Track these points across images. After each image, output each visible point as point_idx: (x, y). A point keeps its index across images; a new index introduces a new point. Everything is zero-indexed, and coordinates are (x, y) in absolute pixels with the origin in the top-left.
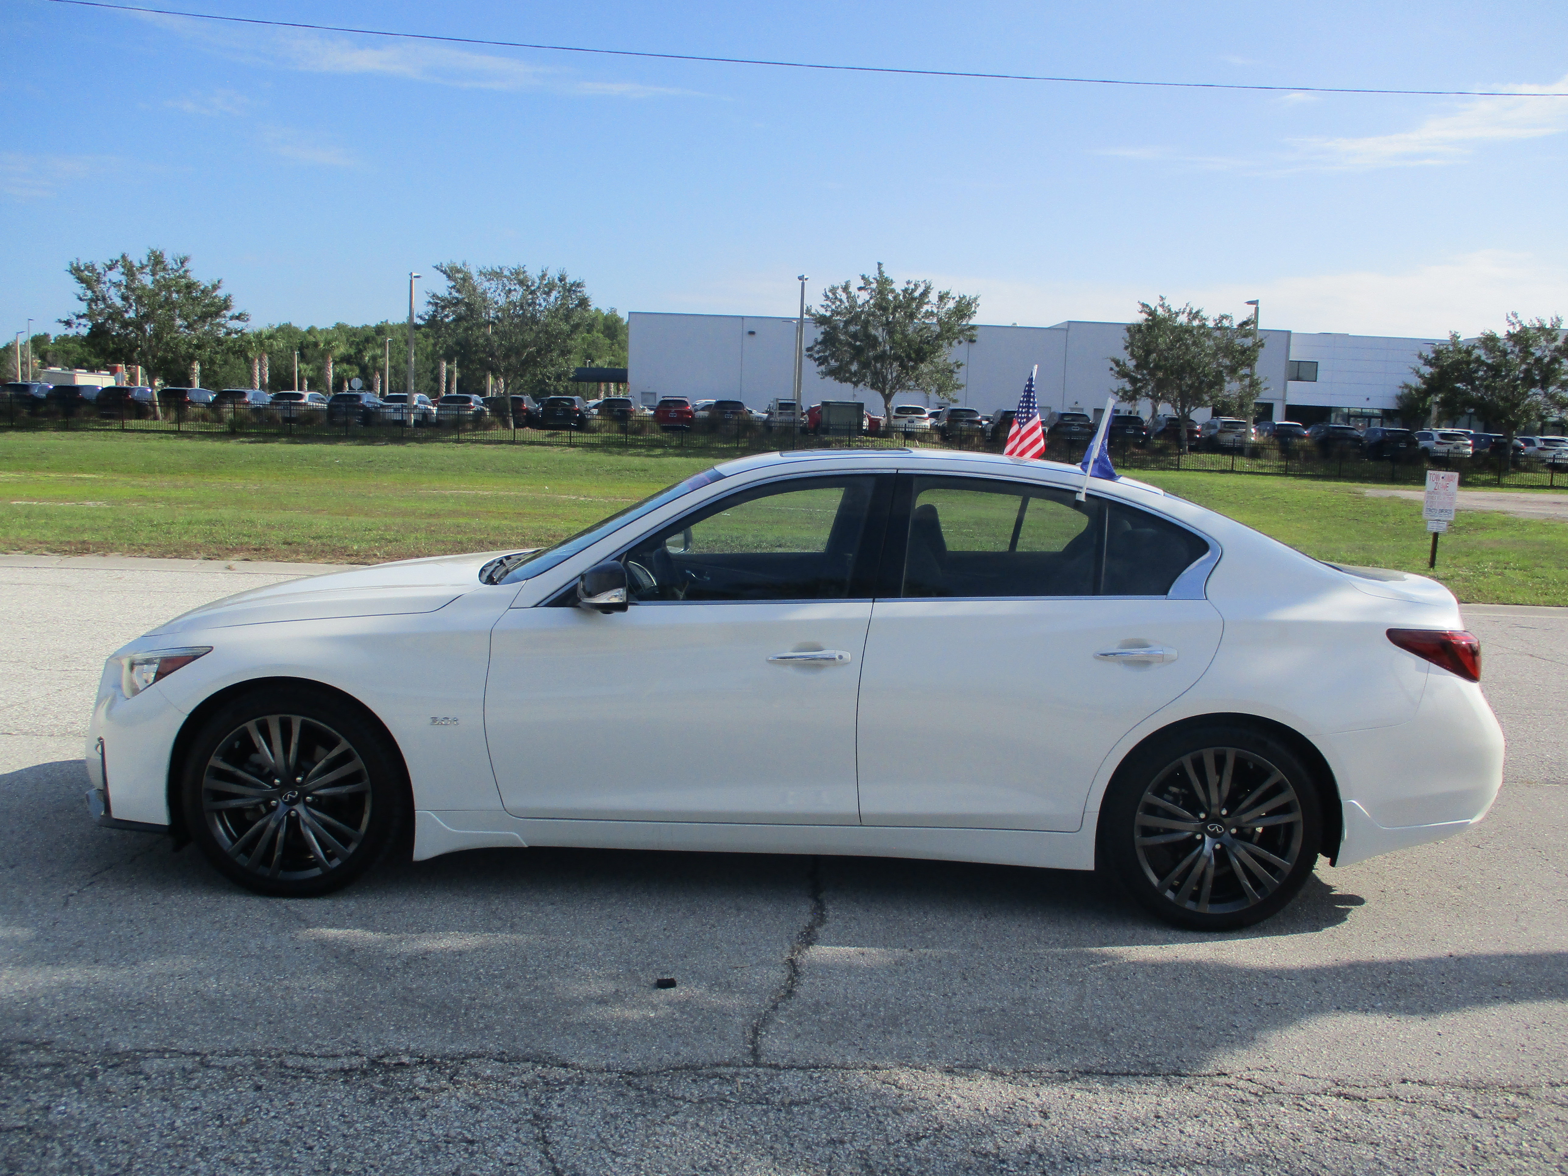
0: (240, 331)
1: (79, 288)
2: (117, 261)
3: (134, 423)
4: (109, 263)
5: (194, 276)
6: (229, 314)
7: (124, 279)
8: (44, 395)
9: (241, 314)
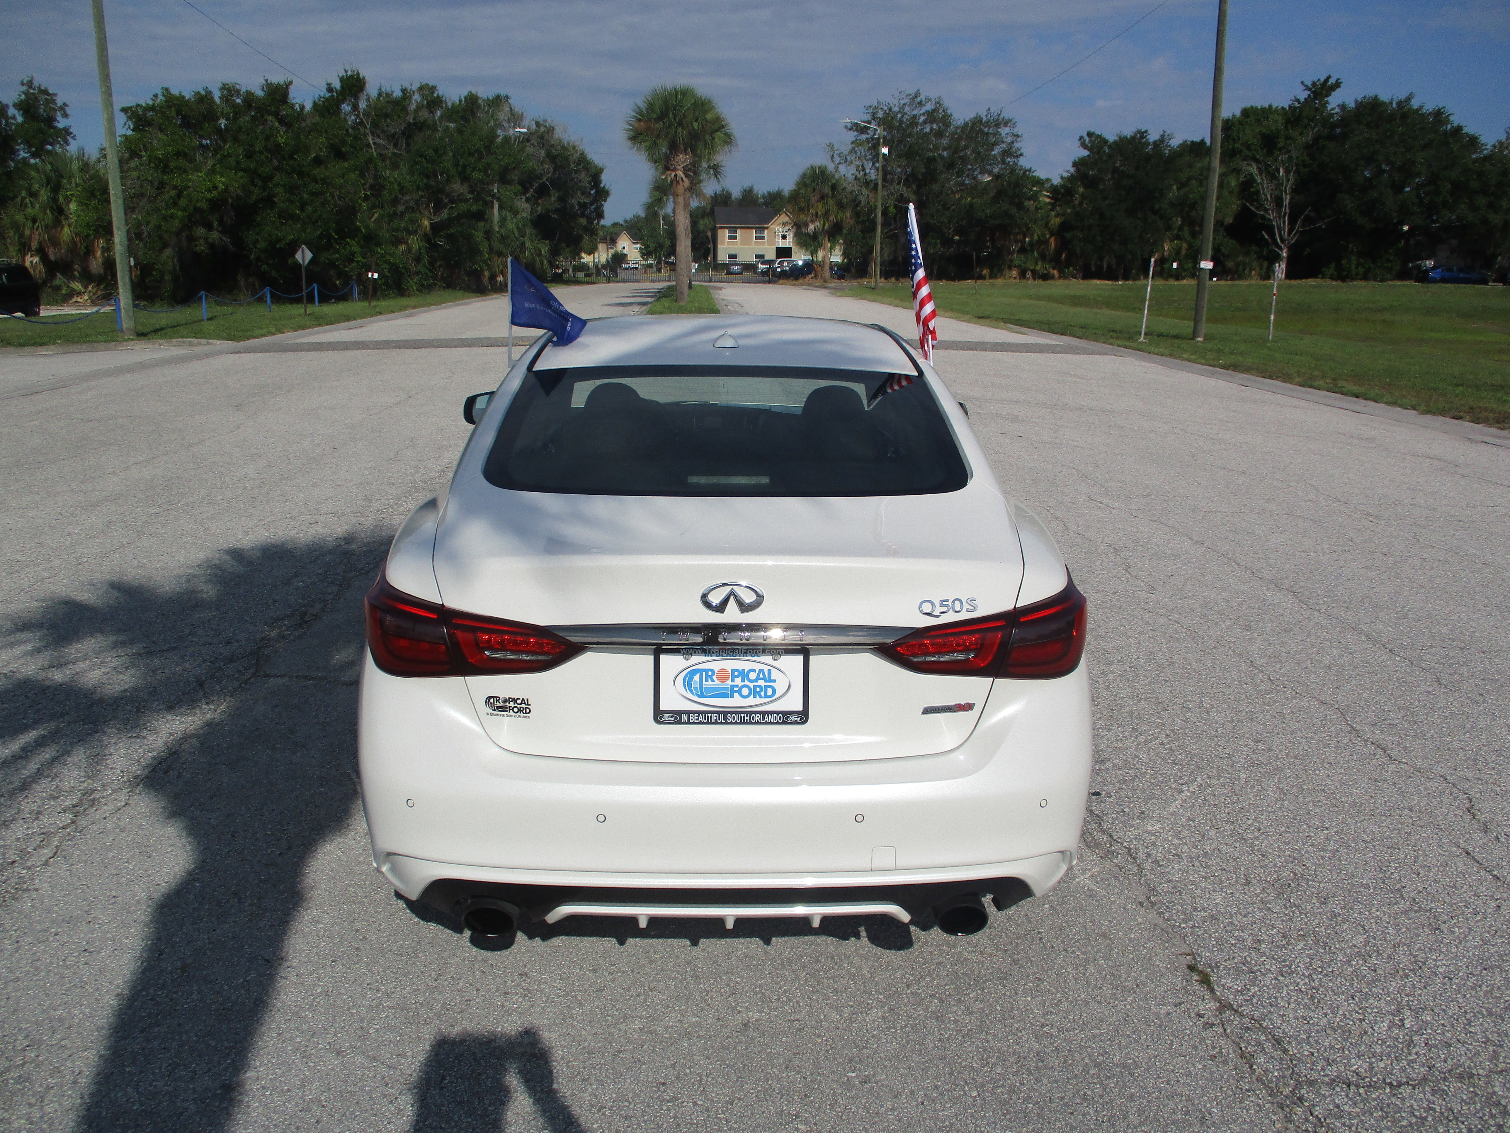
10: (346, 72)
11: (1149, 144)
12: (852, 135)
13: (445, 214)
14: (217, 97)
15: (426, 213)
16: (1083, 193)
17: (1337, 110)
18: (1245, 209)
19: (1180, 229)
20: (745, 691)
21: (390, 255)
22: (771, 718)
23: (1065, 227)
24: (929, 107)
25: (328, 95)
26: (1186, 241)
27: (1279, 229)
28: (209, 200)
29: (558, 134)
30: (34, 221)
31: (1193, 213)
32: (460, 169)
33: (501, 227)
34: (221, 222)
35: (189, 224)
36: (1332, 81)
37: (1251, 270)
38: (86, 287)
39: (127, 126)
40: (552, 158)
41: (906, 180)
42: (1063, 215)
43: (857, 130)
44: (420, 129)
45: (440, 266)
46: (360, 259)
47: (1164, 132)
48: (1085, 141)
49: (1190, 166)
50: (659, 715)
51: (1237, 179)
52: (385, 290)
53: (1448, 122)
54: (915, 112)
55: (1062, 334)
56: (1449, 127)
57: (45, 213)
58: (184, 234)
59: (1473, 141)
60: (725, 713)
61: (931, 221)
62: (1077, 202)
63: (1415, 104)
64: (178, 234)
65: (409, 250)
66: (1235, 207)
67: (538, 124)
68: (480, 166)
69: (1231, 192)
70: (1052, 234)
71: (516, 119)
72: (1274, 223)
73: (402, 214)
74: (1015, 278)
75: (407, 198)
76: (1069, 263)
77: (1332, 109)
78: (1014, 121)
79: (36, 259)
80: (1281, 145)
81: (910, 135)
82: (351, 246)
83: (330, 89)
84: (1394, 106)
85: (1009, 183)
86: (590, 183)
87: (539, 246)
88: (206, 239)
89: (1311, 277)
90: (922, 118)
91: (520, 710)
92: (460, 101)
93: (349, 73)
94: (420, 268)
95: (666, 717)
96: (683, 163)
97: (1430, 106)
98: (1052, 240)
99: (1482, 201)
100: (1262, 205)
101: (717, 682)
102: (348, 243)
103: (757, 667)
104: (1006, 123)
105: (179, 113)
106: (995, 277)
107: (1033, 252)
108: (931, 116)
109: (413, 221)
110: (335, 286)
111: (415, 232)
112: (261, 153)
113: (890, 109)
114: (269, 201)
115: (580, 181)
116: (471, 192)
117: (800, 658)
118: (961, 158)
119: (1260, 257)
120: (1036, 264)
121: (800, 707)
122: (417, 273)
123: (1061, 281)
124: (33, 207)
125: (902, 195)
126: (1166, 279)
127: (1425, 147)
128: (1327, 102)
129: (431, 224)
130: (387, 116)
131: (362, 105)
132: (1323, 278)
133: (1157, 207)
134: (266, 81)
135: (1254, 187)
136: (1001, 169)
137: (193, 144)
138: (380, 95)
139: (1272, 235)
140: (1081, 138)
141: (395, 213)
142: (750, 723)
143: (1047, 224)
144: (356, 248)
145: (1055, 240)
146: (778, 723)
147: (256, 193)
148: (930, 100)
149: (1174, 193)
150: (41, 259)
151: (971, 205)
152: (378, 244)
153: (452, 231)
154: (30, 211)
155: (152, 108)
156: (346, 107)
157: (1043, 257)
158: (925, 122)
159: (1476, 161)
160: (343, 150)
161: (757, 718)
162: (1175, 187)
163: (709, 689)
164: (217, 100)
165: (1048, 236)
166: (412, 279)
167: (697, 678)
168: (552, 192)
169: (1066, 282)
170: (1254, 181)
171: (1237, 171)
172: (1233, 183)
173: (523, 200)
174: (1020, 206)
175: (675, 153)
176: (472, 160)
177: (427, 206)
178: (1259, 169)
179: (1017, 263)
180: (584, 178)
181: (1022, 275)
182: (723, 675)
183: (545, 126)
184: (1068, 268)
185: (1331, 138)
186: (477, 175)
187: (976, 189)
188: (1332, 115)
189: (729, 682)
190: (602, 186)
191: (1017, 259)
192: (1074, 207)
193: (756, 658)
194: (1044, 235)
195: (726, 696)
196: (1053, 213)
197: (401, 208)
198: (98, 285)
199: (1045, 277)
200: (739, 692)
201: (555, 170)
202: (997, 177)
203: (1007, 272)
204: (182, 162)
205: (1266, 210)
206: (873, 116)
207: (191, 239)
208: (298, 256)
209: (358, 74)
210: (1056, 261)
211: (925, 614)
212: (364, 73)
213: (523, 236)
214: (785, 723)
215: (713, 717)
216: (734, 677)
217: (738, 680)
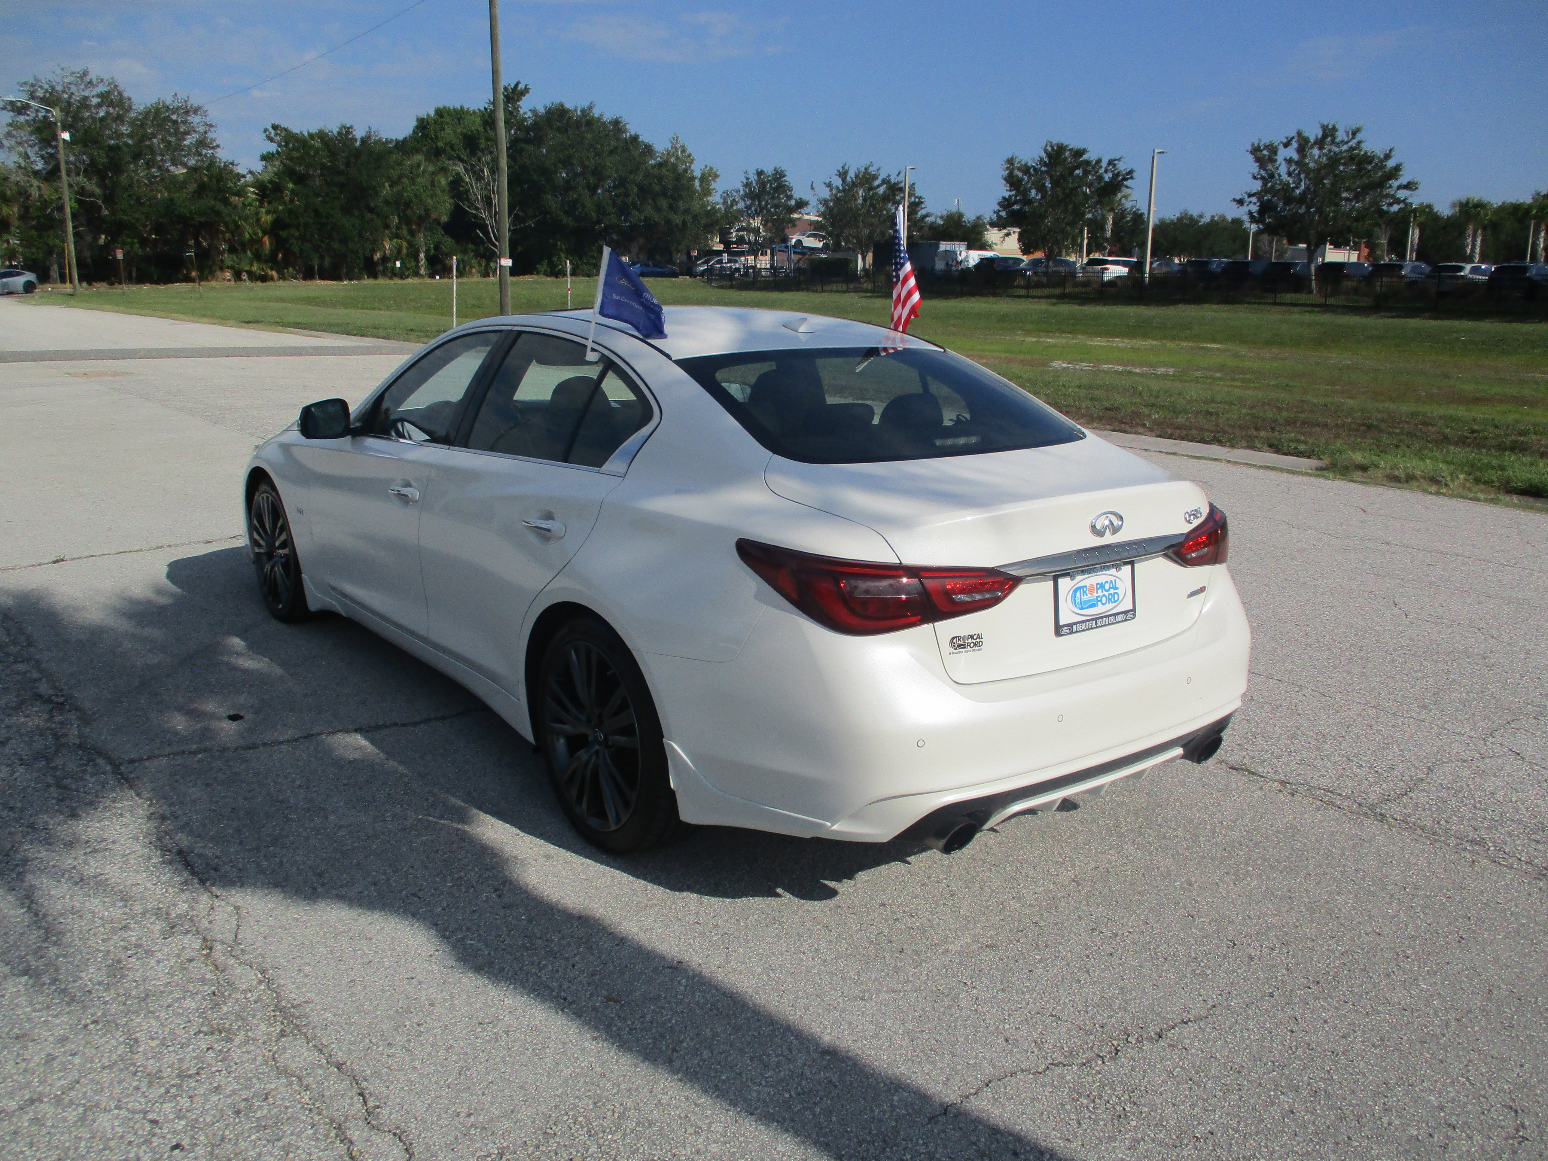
0: (1404, 201)
1: (1254, 168)
2: (1292, 138)
3: (1289, 297)
4: (1285, 141)
5: (1366, 147)
6: (1395, 183)
7: (1296, 157)
8: (1219, 270)
9: (1409, 183)
11: (356, 140)
12: (7, 117)
16: (293, 189)
17: (529, 114)
18: (457, 206)
19: (398, 227)
20: (1104, 600)
22: (1118, 618)
23: (277, 225)
24: (101, 89)
26: (406, 240)
27: (492, 227)
31: (409, 212)
36: (521, 86)
37: (472, 267)
41: (85, 171)
42: (274, 212)
43: (13, 111)
47: (370, 128)
48: (270, 133)
49: (400, 164)
50: (1059, 630)
51: (447, 178)
53: (625, 131)
54: (86, 93)
55: (362, 336)
56: (628, 135)
59: (648, 150)
60: (1095, 619)
61: (125, 218)
62: (287, 199)
63: (596, 113)
66: (448, 205)
69: (443, 191)
70: (265, 233)
72: (488, 222)
74: (229, 280)
76: (286, 263)
77: (524, 114)
78: (205, 109)
80: (482, 146)
81: (82, 120)
84: (579, 113)
85: (210, 178)
89: (527, 274)
90: (95, 101)
91: (975, 645)
95: (1065, 630)
97: (608, 117)
98: (266, 239)
99: (664, 203)
100: (472, 204)
101: (1089, 595)
103: (1109, 578)
104: (196, 111)
106: (207, 279)
107: (246, 252)
108: (105, 97)
113: (53, 88)
117: (1129, 567)
118: (149, 147)
119: (479, 255)
120: (252, 265)
121: (1131, 608)
123: (281, 283)
125: (83, 188)
126: (391, 278)
127: (612, 152)
128: (519, 106)
132: (538, 274)
133: (372, 205)
135: (462, 186)
136: (197, 161)
139: (486, 234)
140: (266, 130)
142: (1109, 624)
143: (258, 220)
145: (269, 238)
146: (1122, 621)
148: (102, 80)
149: (386, 190)
151: (172, 200)
157: (258, 257)
158: (99, 105)
159: (653, 166)
161: (1112, 619)
162: (387, 185)
163: (1086, 602)
165: (260, 235)
167: (1078, 594)
169: (287, 283)
170: (463, 180)
171: (444, 170)
172: (444, 182)
174: (226, 202)
178: (466, 170)
179: (229, 263)
181: (237, 276)
182: (1092, 589)
184: (287, 269)
185: (528, 141)
187: (173, 183)
188: (525, 119)
189: (1095, 594)
191: (228, 259)
192: (285, 203)
193: (1108, 572)
194: (256, 234)
195: (1093, 606)
196: (263, 210)
199: (264, 279)
200: (1101, 601)
202: (194, 170)
203: (218, 273)
205: (477, 209)
206: (31, 94)
210: (271, 260)
211: (1189, 520)
214: (1126, 620)
215: (1089, 624)
216: (1098, 589)
217: (1100, 591)
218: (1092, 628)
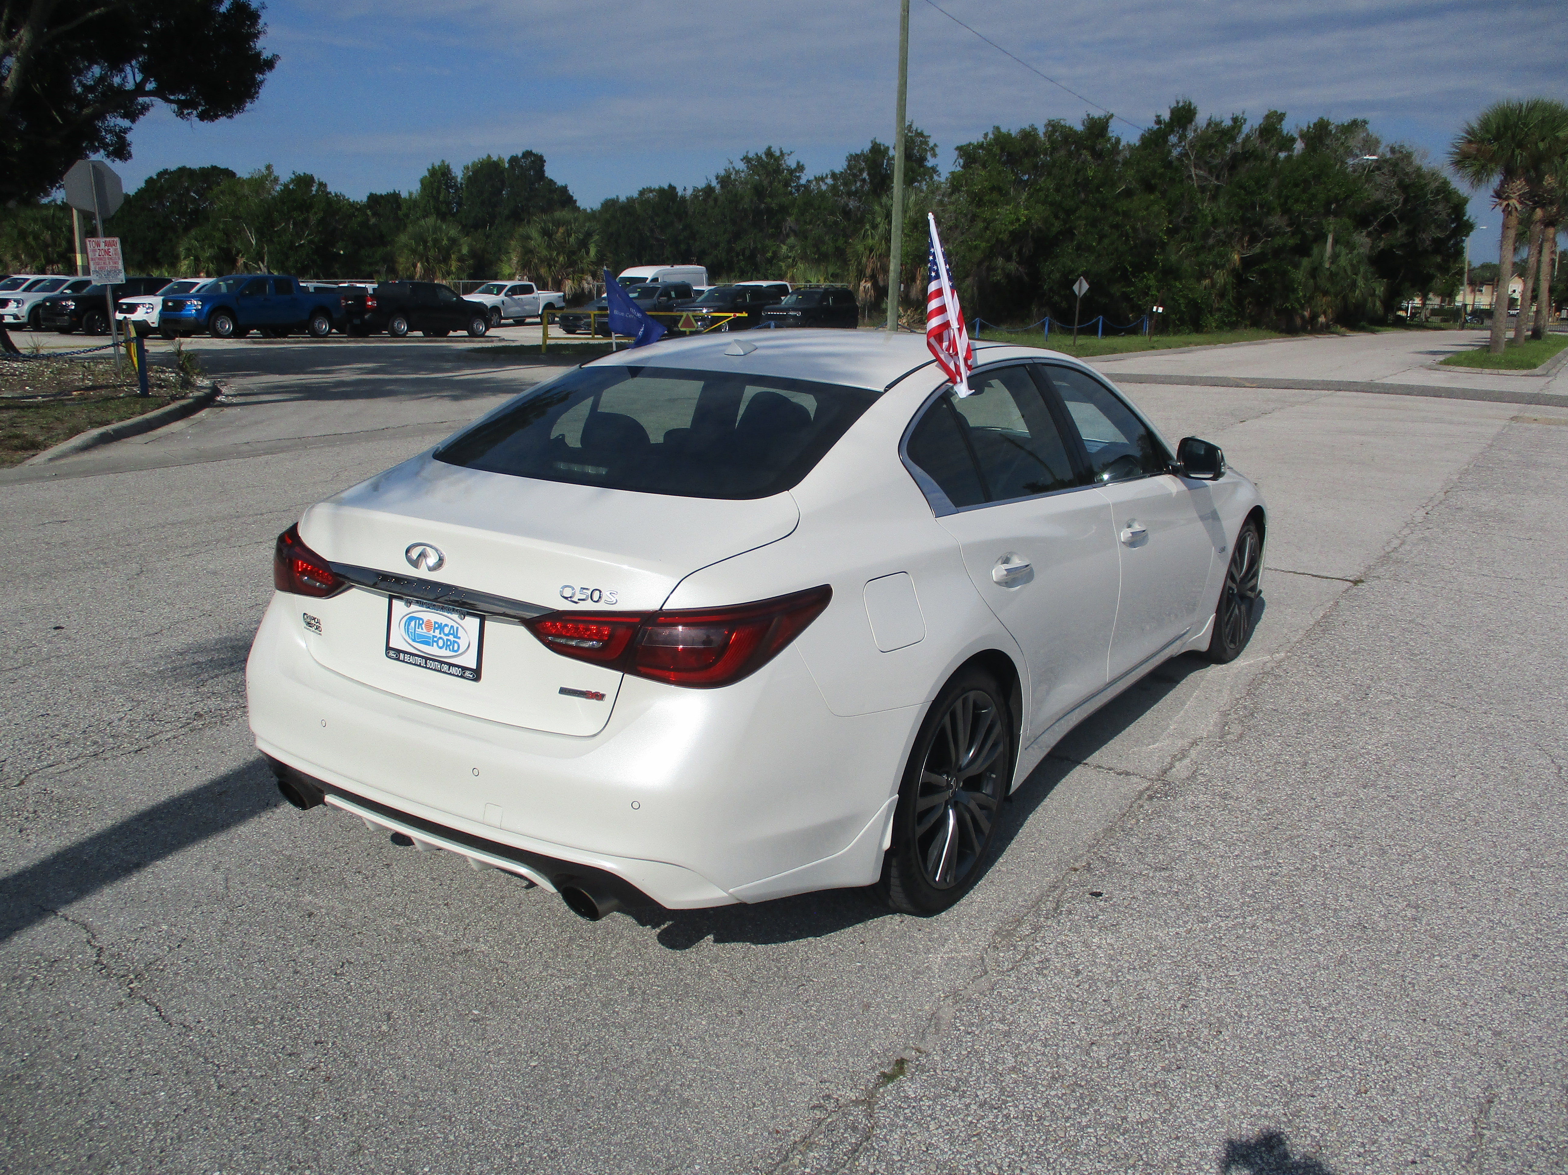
10: (1178, 103)
13: (1257, 248)
14: (1041, 131)
15: (1238, 247)
20: (441, 643)
21: (1190, 290)
22: (453, 670)
25: (1156, 127)
28: (1011, 233)
29: (1417, 161)
30: (871, 251)
32: (1282, 200)
33: (1332, 263)
34: (1020, 253)
35: (990, 255)
38: (906, 311)
39: (957, 163)
40: (1403, 187)
44: (1247, 159)
45: (1250, 303)
46: (1154, 293)
52: (1179, 326)
57: (881, 244)
58: (986, 264)
60: (426, 659)
64: (980, 264)
65: (1213, 285)
67: (1393, 150)
68: (1304, 197)
71: (1370, 145)
73: (1211, 249)
75: (1219, 230)
79: (869, 285)
82: (1148, 280)
83: (1158, 121)
86: (1449, 215)
87: (1374, 285)
88: (1003, 269)
91: (317, 628)
92: (1309, 127)
93: (1181, 104)
94: (1224, 304)
95: (390, 654)
96: (1519, 190)
101: (425, 631)
102: (1145, 277)
103: (451, 623)
105: (1002, 150)
109: (1221, 255)
110: (1128, 319)
111: (1222, 267)
112: (1069, 186)
114: (1068, 233)
115: (1436, 213)
116: (1290, 225)
117: (478, 621)
121: (475, 666)
122: (1219, 310)
124: (873, 238)
129: (1242, 259)
130: (1211, 146)
131: (1190, 135)
134: (1088, 115)
137: (1009, 179)
138: (1209, 125)
141: (1203, 247)
142: (440, 671)
144: (1152, 282)
146: (457, 676)
147: (1057, 226)
150: (872, 284)
152: (1178, 278)
153: (1265, 266)
154: (870, 242)
155: (981, 146)
156: (1173, 139)
160: (1153, 182)
161: (446, 667)
163: (420, 636)
164: (1041, 134)
166: (1212, 315)
167: (413, 623)
168: (1400, 226)
173: (1364, 234)
175: (1511, 179)
176: (1297, 190)
177: (1241, 239)
180: (1442, 211)
182: (429, 625)
183: (1401, 152)
186: (1298, 207)
189: (432, 632)
190: (1465, 218)
195: (427, 643)
197: (1211, 241)
198: (916, 310)
200: (437, 642)
201: (1406, 201)
204: (995, 196)
207: (990, 269)
208: (1076, 287)
209: (1190, 104)
211: (566, 598)
212: (1195, 102)
213: (1356, 274)
214: (462, 677)
215: (419, 660)
216: (435, 628)
217: (437, 631)
218: (420, 666)
